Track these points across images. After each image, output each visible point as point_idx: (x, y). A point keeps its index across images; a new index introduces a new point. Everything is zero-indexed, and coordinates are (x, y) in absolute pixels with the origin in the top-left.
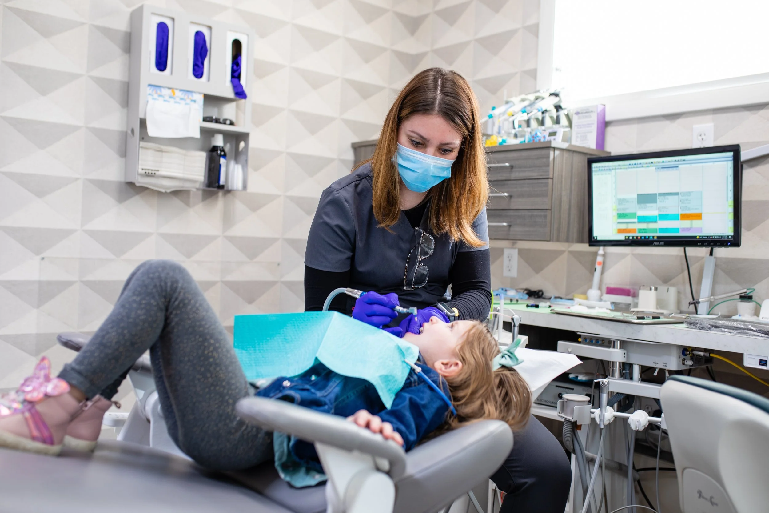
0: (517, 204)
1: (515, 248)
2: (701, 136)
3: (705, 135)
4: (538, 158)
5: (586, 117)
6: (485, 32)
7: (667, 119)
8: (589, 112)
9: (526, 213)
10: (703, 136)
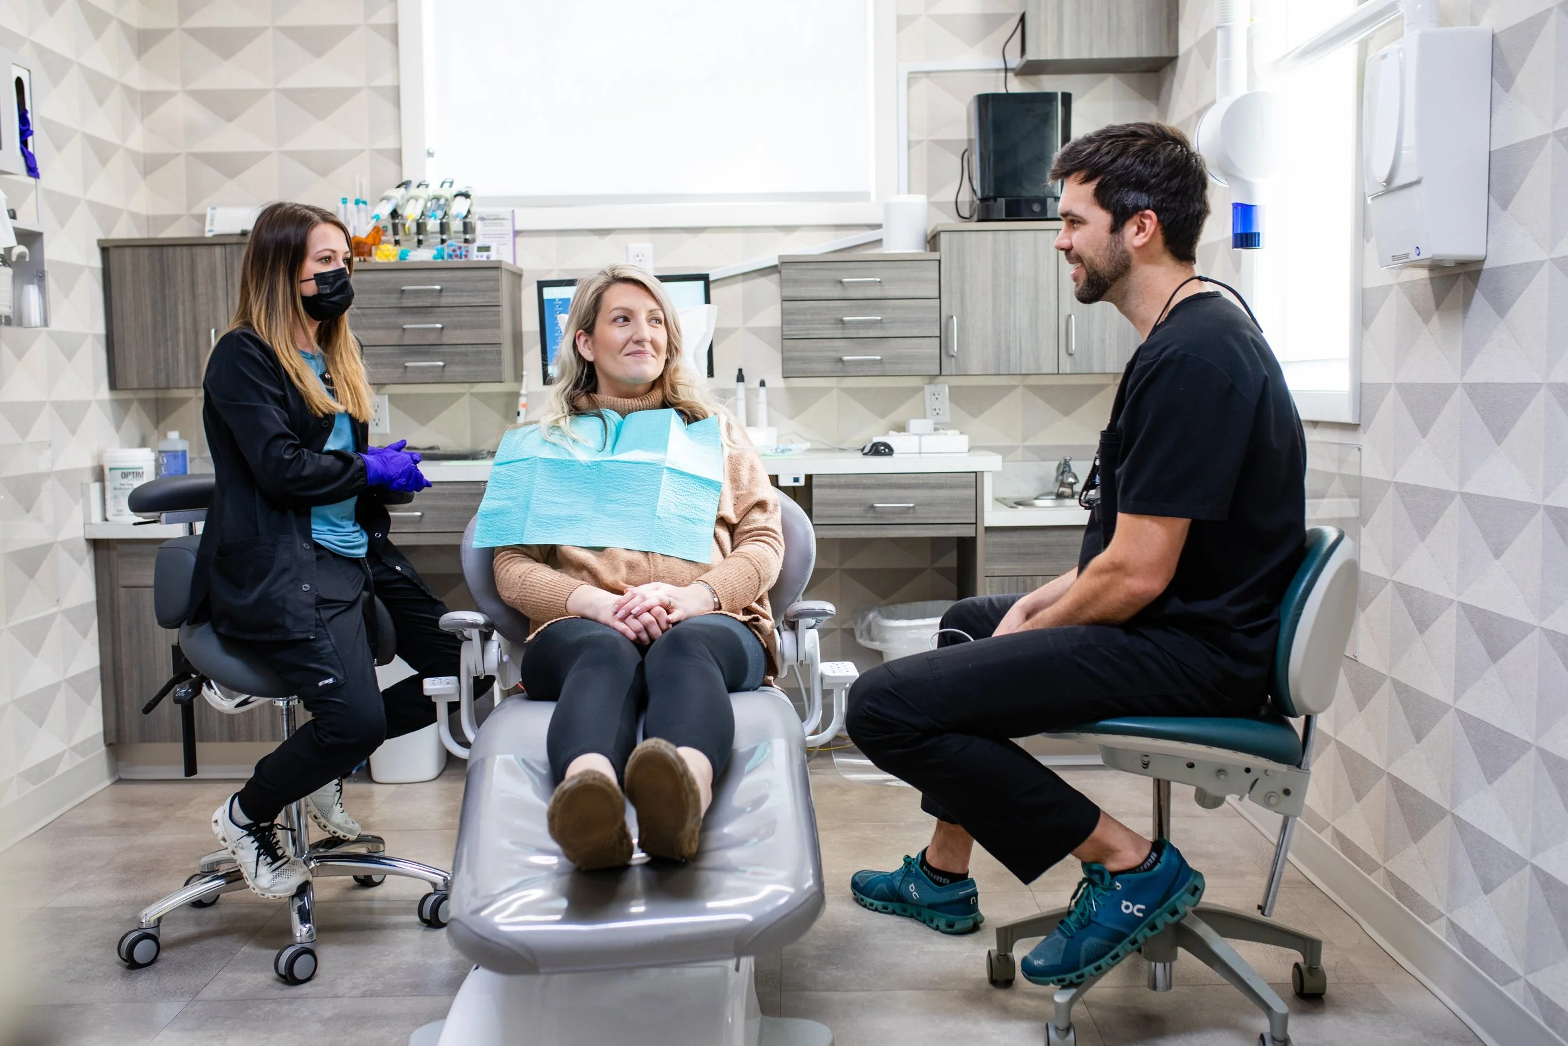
0: (450, 337)
1: (384, 394)
2: (638, 256)
3: (643, 256)
4: (481, 281)
5: (496, 225)
6: (296, 81)
7: (595, 235)
8: (500, 219)
9: (469, 348)
10: (641, 257)
